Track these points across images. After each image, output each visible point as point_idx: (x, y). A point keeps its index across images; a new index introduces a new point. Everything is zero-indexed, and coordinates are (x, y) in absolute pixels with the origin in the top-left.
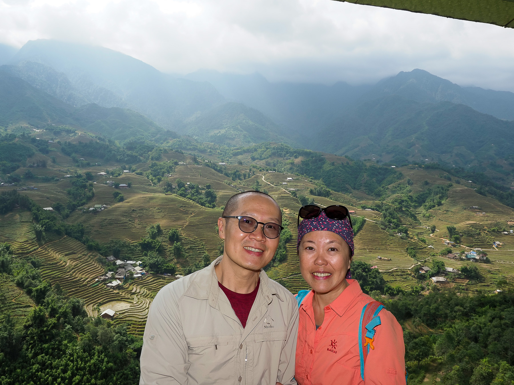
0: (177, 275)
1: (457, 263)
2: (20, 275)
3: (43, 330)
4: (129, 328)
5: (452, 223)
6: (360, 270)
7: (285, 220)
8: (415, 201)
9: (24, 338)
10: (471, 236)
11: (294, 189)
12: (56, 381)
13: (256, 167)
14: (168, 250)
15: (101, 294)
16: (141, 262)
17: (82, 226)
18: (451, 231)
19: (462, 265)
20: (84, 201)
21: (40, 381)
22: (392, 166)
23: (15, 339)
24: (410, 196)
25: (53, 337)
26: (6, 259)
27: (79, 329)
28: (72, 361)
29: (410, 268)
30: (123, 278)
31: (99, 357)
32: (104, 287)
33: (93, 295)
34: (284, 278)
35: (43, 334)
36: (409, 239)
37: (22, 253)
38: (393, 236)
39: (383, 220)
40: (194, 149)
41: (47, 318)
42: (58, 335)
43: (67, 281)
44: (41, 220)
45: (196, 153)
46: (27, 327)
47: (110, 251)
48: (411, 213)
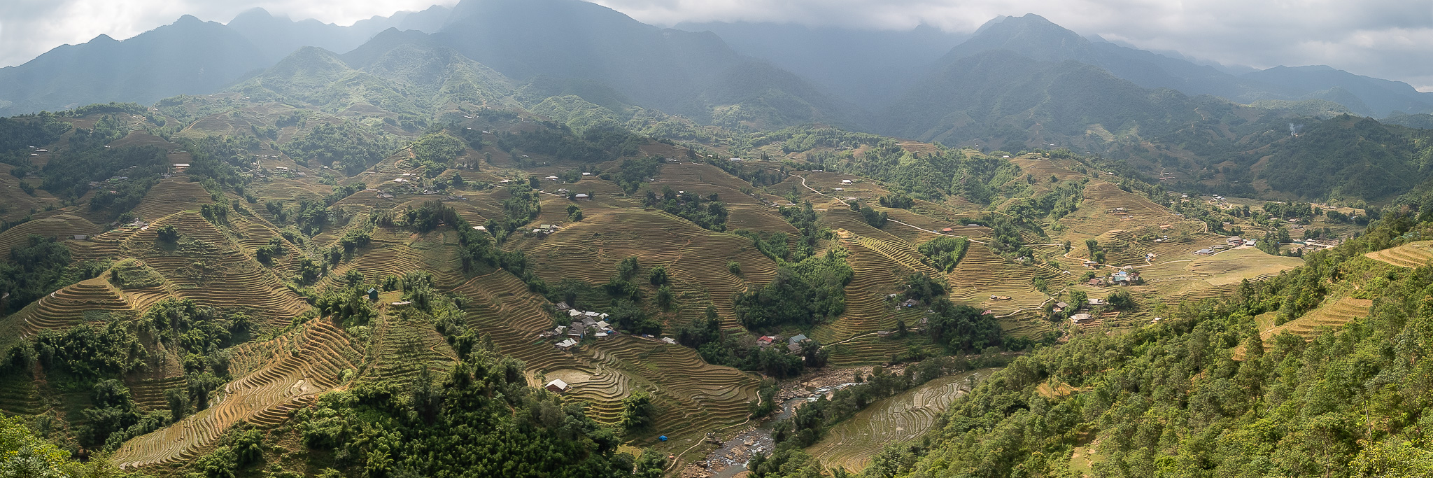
0: (663, 337)
1: (1102, 291)
2: (442, 317)
3: (466, 394)
4: (588, 410)
5: (1092, 234)
6: (965, 320)
7: (842, 249)
8: (1040, 207)
9: (442, 399)
10: (1118, 250)
11: (854, 198)
12: (481, 461)
13: (792, 163)
14: (649, 298)
15: (546, 356)
16: (606, 315)
17: (523, 255)
18: (1092, 245)
19: (1109, 293)
20: (526, 218)
21: (460, 456)
22: (1004, 157)
23: (431, 398)
24: (1032, 200)
25: (478, 405)
26: (426, 292)
27: (514, 400)
28: (504, 441)
29: (1039, 308)
30: (580, 337)
31: (542, 442)
32: (551, 347)
33: (536, 356)
34: (844, 340)
35: (466, 398)
36: (1036, 265)
37: (445, 287)
38: (1012, 262)
39: (995, 240)
40: (691, 137)
41: (472, 379)
42: (486, 404)
43: (500, 332)
44: (469, 243)
45: (693, 143)
46: (446, 386)
47: (561, 295)
48: (1035, 225)
